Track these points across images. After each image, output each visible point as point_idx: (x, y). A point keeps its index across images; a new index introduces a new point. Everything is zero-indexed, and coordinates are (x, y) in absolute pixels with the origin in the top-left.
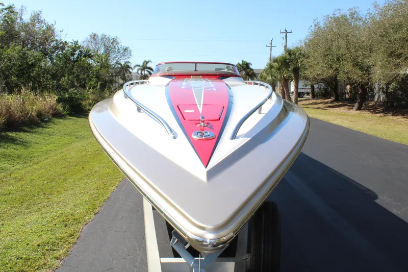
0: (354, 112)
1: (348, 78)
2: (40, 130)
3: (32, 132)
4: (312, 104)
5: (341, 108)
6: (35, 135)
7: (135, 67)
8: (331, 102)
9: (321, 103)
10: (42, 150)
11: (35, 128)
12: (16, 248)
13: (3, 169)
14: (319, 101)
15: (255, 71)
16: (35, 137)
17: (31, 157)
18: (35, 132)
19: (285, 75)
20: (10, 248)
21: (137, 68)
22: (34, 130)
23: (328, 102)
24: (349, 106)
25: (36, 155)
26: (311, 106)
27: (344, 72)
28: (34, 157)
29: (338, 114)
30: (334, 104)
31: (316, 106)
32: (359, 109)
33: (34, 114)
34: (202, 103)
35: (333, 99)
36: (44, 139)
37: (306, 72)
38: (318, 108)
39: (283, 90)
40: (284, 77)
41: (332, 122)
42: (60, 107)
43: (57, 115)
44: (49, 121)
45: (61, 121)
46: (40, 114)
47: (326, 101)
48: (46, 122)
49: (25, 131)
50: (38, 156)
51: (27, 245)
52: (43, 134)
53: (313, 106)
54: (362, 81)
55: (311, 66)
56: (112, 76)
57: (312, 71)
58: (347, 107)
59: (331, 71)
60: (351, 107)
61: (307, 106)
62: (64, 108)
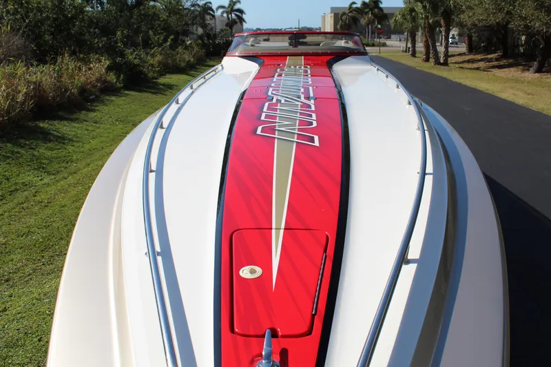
0: (530, 75)
1: (527, 27)
2: (82, 115)
3: (72, 120)
4: (469, 61)
5: (512, 69)
6: (75, 124)
7: (217, 9)
8: (497, 60)
9: (481, 60)
10: (83, 149)
11: (77, 113)
12: (23, 345)
13: (26, 185)
14: (479, 57)
15: (385, 12)
16: (75, 127)
17: (67, 163)
18: (77, 119)
19: (431, 21)
20: (15, 345)
21: (220, 11)
22: (75, 116)
23: (491, 59)
24: (523, 65)
25: (75, 158)
26: (466, 65)
27: (520, 17)
28: (72, 162)
29: (507, 80)
30: (502, 63)
31: (475, 65)
32: (539, 71)
33: (75, 91)
34: (283, 226)
35: (499, 53)
36: (88, 130)
37: (462, 16)
38: (478, 69)
39: (427, 41)
40: (429, 23)
41: (499, 95)
42: (112, 77)
43: (108, 90)
44: (97, 100)
45: (113, 98)
46: (83, 90)
47: (489, 56)
48: (92, 101)
49: (61, 119)
50: (78, 159)
51: (40, 340)
52: (87, 121)
53: (470, 65)
54: (547, 32)
55: (470, 8)
56: (187, 24)
57: (471, 14)
58: (521, 67)
59: (500, 16)
60: (527, 68)
61: (461, 65)
62: (118, 78)
